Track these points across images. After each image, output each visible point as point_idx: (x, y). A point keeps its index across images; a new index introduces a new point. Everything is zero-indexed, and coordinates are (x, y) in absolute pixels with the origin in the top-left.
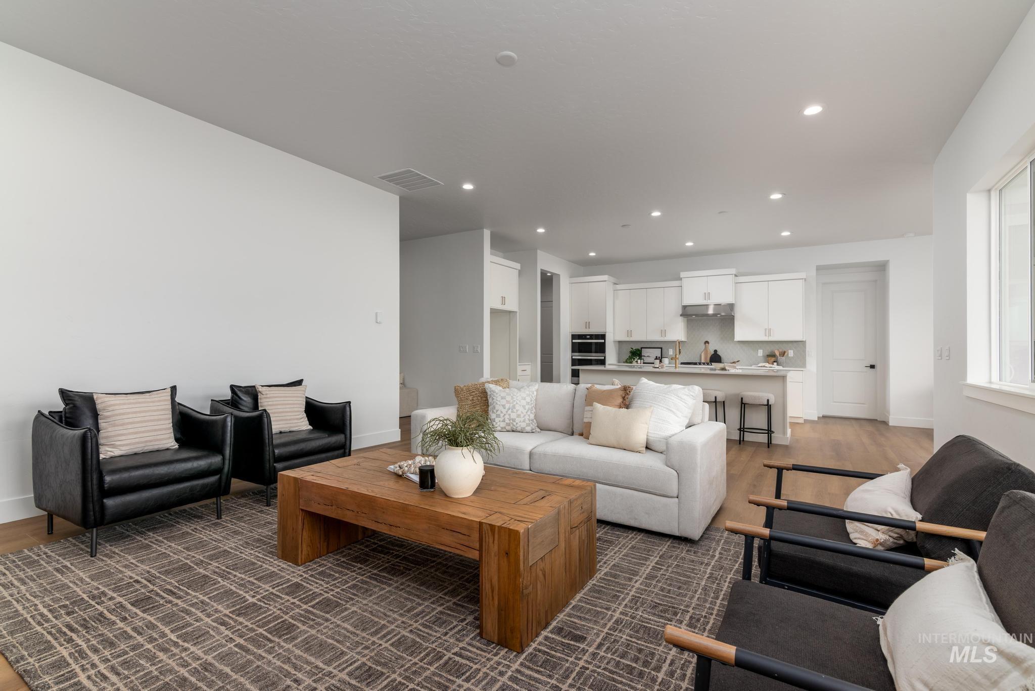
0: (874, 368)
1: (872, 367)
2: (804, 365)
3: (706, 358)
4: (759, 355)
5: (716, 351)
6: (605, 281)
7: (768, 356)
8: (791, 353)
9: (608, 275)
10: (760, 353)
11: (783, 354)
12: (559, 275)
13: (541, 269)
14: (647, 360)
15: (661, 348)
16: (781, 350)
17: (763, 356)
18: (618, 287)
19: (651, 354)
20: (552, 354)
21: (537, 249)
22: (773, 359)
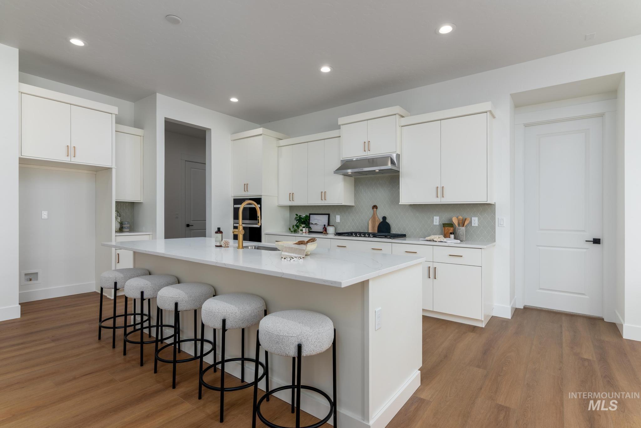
0: (599, 243)
1: (597, 241)
2: (492, 239)
3: (373, 227)
4: (435, 224)
5: (384, 218)
6: (261, 135)
7: (445, 225)
8: (475, 221)
9: (263, 127)
10: (437, 221)
11: (462, 223)
12: (210, 130)
13: (165, 118)
14: (314, 228)
15: (329, 215)
16: (461, 217)
17: (440, 225)
18: (282, 143)
19: (318, 221)
20: (206, 221)
21: (155, 93)
22: (451, 230)
